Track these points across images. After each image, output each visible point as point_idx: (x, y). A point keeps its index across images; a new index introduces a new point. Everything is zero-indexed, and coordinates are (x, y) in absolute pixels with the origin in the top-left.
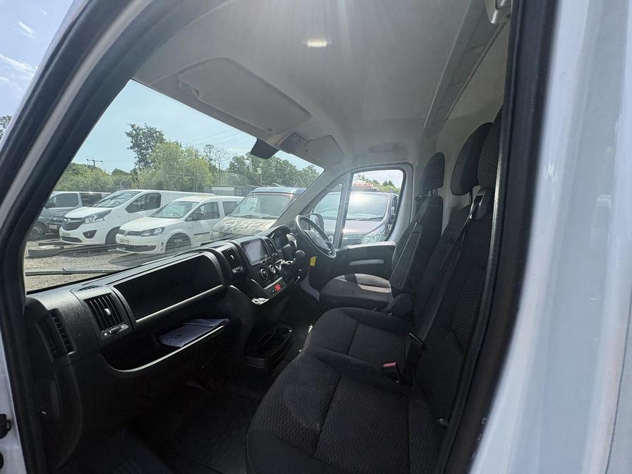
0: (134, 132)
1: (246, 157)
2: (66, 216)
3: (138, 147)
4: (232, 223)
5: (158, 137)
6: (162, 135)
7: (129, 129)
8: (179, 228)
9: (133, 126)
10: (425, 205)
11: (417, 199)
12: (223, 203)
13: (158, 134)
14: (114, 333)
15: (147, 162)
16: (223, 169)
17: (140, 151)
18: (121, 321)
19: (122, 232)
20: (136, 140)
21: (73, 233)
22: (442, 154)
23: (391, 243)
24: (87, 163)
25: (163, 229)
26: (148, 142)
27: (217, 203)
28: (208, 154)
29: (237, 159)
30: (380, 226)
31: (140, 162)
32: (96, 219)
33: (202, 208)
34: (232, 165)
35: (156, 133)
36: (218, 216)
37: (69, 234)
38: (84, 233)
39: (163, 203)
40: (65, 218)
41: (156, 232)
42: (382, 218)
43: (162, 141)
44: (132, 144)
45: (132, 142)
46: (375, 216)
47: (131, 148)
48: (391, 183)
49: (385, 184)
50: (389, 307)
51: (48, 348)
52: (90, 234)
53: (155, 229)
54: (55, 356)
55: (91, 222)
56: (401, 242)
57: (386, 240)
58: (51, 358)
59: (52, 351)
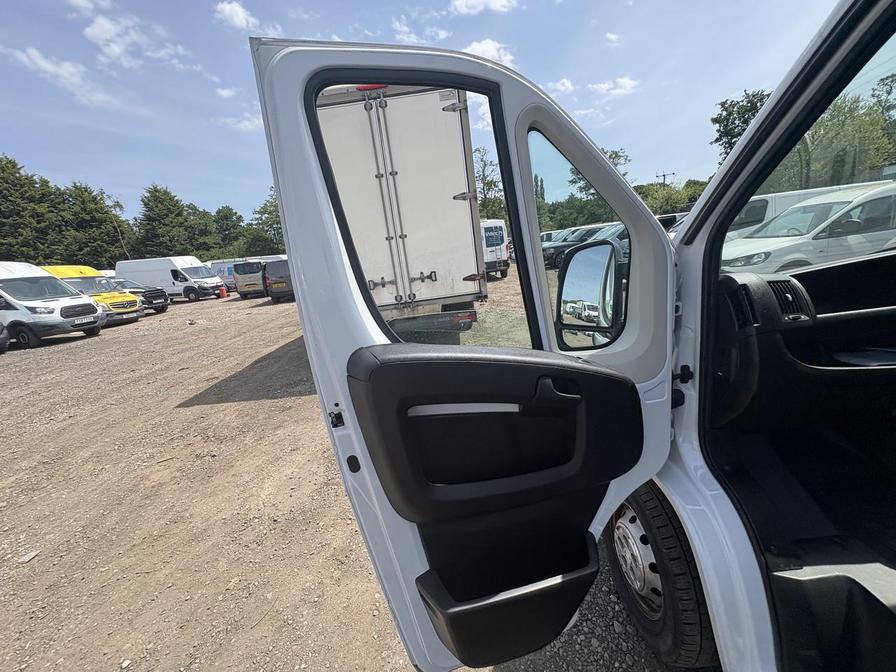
0: (725, 113)
3: (728, 135)
7: (717, 112)
8: (800, 251)
9: (723, 104)
14: (794, 319)
17: (729, 142)
18: (801, 310)
24: (654, 181)
25: (768, 255)
39: (769, 215)
41: (756, 259)
44: (718, 135)
45: (719, 131)
47: (717, 140)
51: (734, 318)
53: (754, 255)
54: (740, 326)
58: (736, 326)
59: (738, 320)
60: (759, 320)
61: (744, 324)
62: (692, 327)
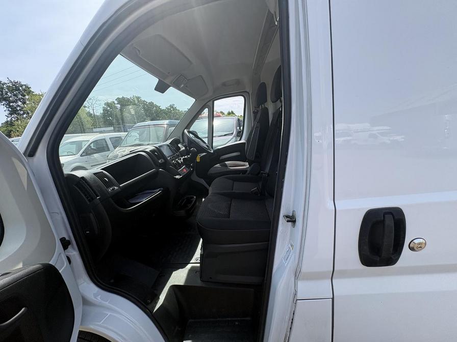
1: (116, 102)
3: (5, 100)
4: (124, 151)
5: (25, 90)
6: (29, 88)
10: (259, 115)
11: (254, 112)
12: (110, 138)
13: (24, 87)
14: (113, 189)
15: (20, 114)
16: (98, 114)
17: (8, 105)
18: (114, 185)
22: (264, 83)
23: (242, 141)
26: (15, 95)
27: (104, 139)
29: (108, 104)
30: (232, 139)
31: (11, 114)
33: (92, 145)
34: (105, 110)
35: (21, 86)
36: (109, 150)
42: (232, 133)
43: (29, 92)
46: (228, 133)
48: (232, 113)
49: (229, 114)
50: (248, 172)
51: (84, 197)
54: (89, 201)
56: (248, 140)
57: (240, 140)
58: (88, 202)
59: (87, 198)
60: (99, 194)
61: (91, 199)
62: (58, 211)
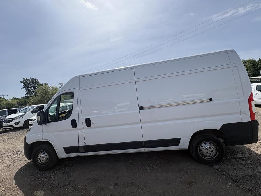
0: (25, 81)
2: (6, 118)
3: (26, 87)
5: (36, 82)
6: (38, 81)
7: (22, 80)
9: (24, 79)
13: (36, 81)
15: (31, 93)
17: (28, 89)
19: (31, 120)
20: (26, 85)
21: (10, 124)
26: (31, 84)
27: (66, 106)
28: (61, 86)
31: (27, 93)
32: (20, 117)
35: (35, 80)
37: (8, 125)
38: (15, 123)
40: (5, 119)
43: (38, 83)
44: (23, 86)
45: (23, 85)
47: (23, 88)
52: (17, 123)
55: (17, 119)
